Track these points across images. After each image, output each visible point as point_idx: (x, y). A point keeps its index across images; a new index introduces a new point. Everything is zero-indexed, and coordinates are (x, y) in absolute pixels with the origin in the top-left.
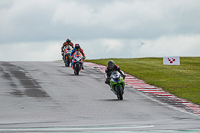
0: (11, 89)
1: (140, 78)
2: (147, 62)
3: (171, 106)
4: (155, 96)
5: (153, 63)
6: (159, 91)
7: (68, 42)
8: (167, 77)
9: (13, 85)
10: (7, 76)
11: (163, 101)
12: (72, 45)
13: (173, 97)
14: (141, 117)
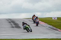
0: (11, 26)
4: (50, 28)
5: (49, 19)
6: (51, 26)
7: (34, 16)
8: (53, 23)
10: (10, 22)
11: (52, 29)
13: (55, 28)
14: (46, 33)
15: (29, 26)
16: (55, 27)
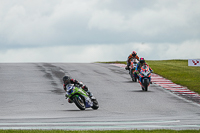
0: (52, 88)
1: (167, 78)
2: (174, 64)
3: (195, 104)
4: (181, 94)
5: (179, 64)
6: (184, 89)
7: (134, 55)
8: (191, 77)
9: (54, 84)
10: (48, 76)
11: (188, 98)
12: (138, 58)
13: (197, 95)
14: (168, 113)
15: (85, 89)
16: (197, 92)
